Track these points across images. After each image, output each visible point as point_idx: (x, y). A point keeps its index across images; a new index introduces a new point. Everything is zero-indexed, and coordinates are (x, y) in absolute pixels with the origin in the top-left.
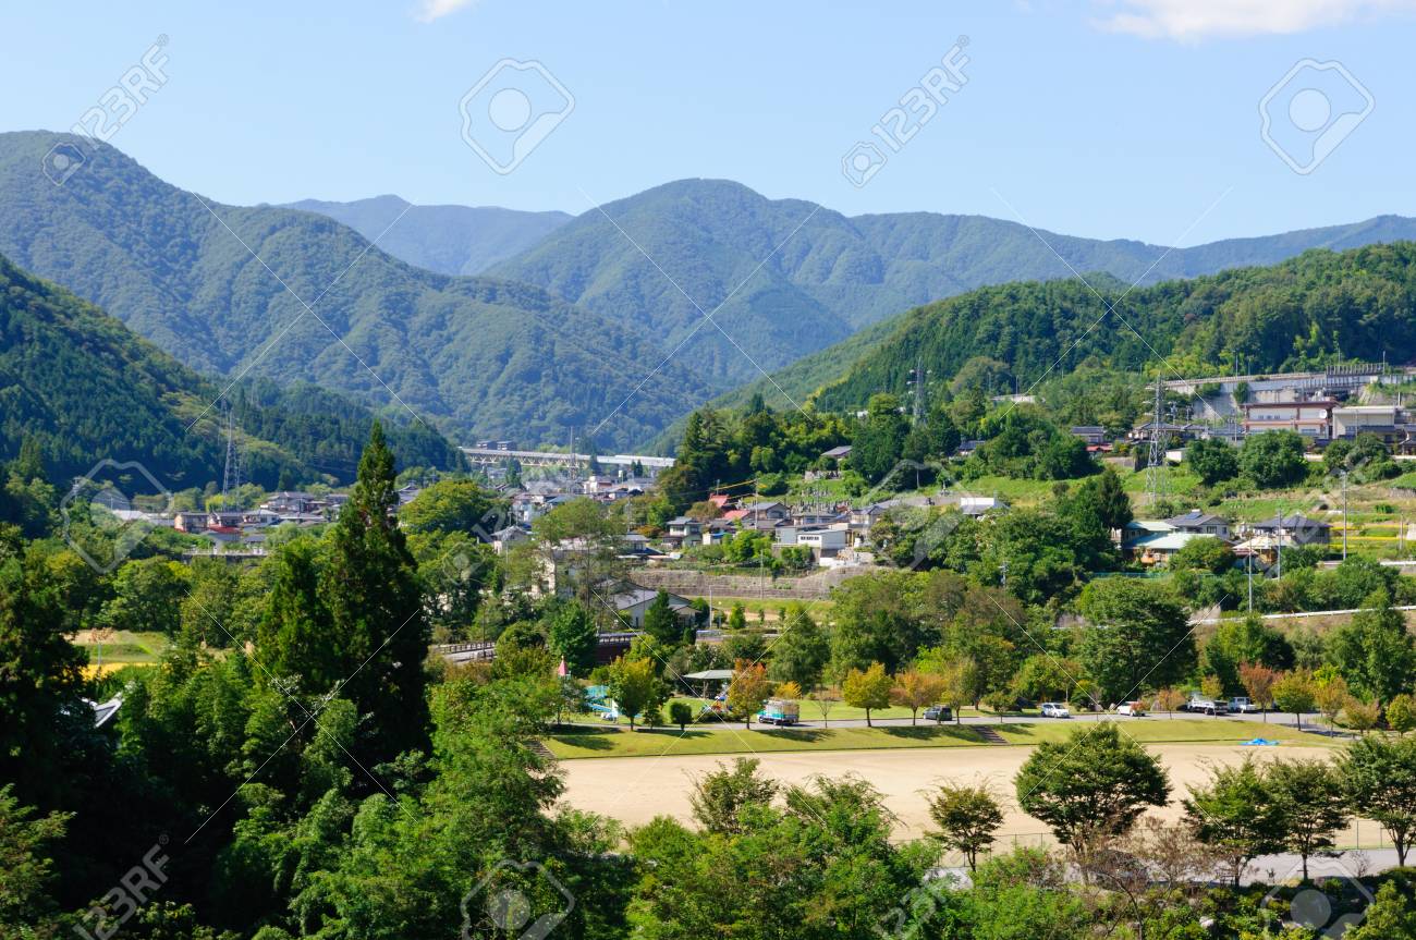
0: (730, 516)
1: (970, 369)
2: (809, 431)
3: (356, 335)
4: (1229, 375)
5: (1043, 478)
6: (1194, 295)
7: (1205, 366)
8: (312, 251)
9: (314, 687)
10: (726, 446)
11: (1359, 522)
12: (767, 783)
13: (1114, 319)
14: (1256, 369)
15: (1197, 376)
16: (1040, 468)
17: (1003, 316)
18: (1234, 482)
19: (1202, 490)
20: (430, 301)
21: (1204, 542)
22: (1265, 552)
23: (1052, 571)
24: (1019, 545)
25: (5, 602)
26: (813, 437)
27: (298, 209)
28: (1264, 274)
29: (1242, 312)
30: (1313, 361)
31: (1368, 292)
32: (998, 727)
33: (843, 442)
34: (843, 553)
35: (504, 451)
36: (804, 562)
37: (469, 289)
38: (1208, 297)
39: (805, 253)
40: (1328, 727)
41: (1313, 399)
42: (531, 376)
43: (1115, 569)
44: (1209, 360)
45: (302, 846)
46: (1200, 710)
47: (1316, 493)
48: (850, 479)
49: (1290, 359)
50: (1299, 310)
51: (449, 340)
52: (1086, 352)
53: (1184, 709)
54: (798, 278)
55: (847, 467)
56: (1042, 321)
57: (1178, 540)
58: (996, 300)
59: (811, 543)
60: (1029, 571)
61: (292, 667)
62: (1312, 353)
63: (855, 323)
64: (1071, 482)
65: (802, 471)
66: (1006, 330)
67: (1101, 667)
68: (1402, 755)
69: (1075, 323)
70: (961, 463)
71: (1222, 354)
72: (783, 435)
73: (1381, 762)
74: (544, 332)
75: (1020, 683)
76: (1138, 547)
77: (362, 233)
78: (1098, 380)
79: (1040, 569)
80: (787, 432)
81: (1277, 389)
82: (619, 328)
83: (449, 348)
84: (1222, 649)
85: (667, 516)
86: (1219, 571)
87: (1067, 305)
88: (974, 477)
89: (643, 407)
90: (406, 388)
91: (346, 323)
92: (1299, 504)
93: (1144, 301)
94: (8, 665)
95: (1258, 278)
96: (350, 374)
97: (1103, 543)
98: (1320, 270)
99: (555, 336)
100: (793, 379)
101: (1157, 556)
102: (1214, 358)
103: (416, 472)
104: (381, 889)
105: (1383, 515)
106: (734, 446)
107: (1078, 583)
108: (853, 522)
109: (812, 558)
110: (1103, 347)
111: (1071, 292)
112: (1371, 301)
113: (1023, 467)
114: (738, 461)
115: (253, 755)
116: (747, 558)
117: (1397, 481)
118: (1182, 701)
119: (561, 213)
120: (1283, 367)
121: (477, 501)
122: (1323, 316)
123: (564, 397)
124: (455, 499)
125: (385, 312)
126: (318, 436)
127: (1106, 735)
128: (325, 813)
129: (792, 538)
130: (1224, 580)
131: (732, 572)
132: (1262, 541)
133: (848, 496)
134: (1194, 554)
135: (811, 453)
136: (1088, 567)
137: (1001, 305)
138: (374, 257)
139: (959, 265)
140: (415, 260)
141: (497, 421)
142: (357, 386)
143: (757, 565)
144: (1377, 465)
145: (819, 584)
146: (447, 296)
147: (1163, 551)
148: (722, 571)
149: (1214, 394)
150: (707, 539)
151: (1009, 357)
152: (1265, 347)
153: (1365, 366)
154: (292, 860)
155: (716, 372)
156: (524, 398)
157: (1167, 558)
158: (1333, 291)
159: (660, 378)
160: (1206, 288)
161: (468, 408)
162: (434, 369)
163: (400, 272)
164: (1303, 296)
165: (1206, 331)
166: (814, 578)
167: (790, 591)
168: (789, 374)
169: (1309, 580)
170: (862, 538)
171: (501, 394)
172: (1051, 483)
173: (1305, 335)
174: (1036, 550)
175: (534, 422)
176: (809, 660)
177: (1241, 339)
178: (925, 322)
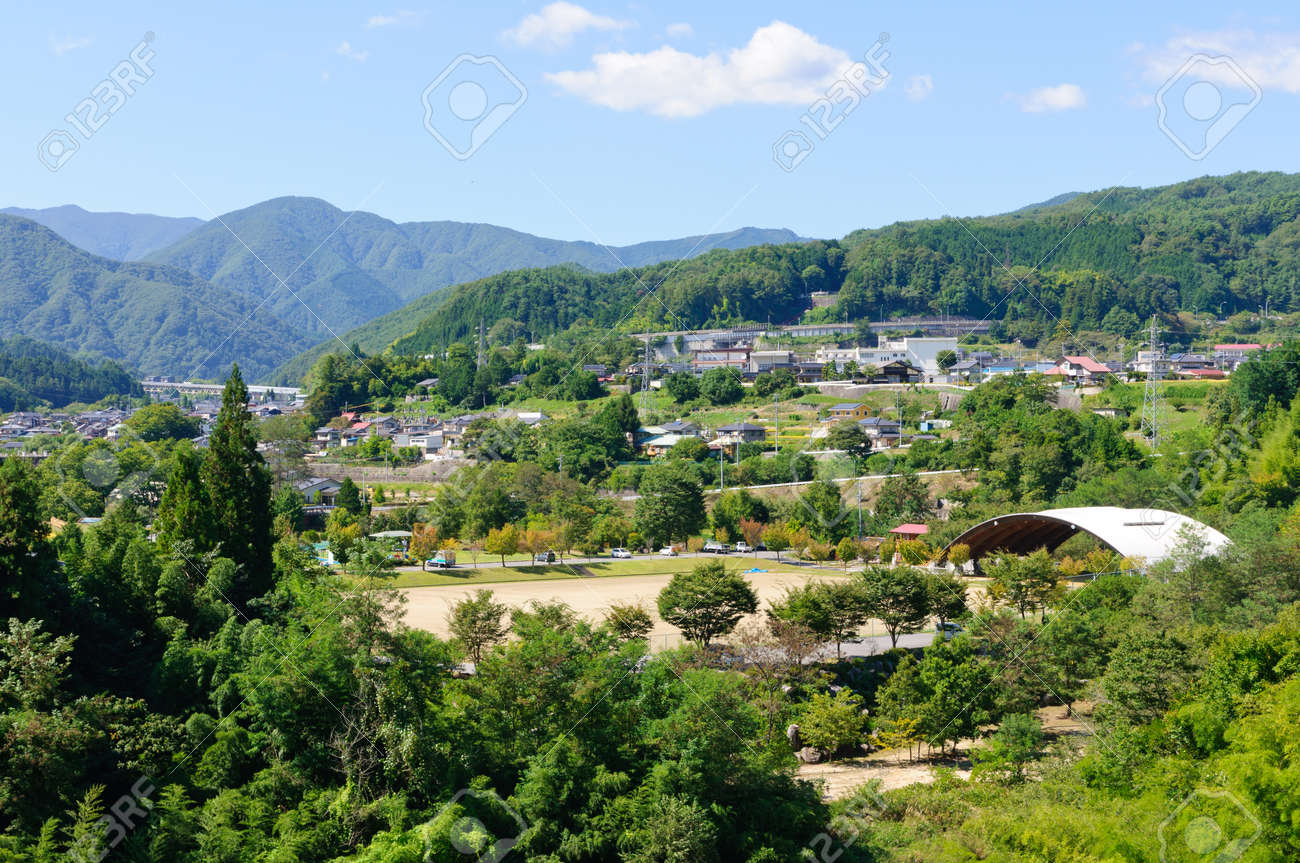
0: (357, 427)
1: (499, 327)
2: (408, 368)
3: (52, 303)
4: (670, 331)
5: (569, 399)
6: (643, 278)
7: (655, 324)
8: (19, 243)
9: (202, 548)
10: (351, 379)
11: (780, 426)
12: (499, 606)
13: (593, 293)
14: (689, 326)
15: (651, 331)
16: (567, 393)
17: (520, 291)
18: (697, 401)
19: (676, 406)
20: (106, 279)
21: (689, 441)
22: (728, 446)
23: (591, 460)
24: (569, 444)
25: (5, 491)
26: (411, 372)
27: (8, 213)
28: (687, 265)
29: (679, 290)
30: (724, 322)
31: (758, 277)
32: (587, 565)
33: (430, 375)
34: (441, 451)
35: (165, 383)
36: (415, 457)
37: (135, 271)
38: (652, 279)
39: (369, 247)
40: (798, 560)
41: (736, 347)
42: (181, 331)
43: (633, 459)
44: (657, 321)
45: (217, 657)
46: (713, 551)
47: (750, 408)
48: (438, 400)
49: (710, 320)
50: (715, 288)
51: (121, 306)
52: (575, 316)
53: (702, 551)
54: (364, 265)
55: (435, 393)
56: (546, 294)
57: (671, 440)
58: (515, 281)
59: (419, 444)
60: (576, 462)
61: (185, 535)
62: (723, 316)
63: (404, 296)
64: (589, 402)
65: (403, 395)
66: (523, 301)
67: (647, 523)
68: (897, 577)
69: (567, 296)
70: (513, 390)
71: (666, 317)
72: (389, 371)
73: (884, 581)
74: (189, 301)
75: (596, 534)
76: (645, 444)
77: (56, 231)
78: (586, 334)
79: (584, 459)
80: (393, 369)
81: (702, 341)
82: (242, 298)
83: (122, 311)
84: (724, 511)
85: (314, 427)
86: (699, 459)
87: (561, 284)
88: (523, 399)
89: (260, 352)
90: (91, 339)
91: (46, 293)
92: (739, 415)
93: (611, 282)
94: (8, 535)
95: (683, 267)
96: (49, 330)
97: (622, 441)
98: (726, 263)
99: (197, 304)
100: (369, 333)
101: (657, 450)
102: (661, 320)
103: (114, 397)
104: (282, 684)
105: (795, 422)
106: (358, 379)
107: (609, 469)
108: (445, 430)
109: (420, 454)
110: (586, 312)
111: (563, 276)
112: (761, 282)
113: (557, 392)
114: (359, 389)
115: (163, 598)
116: (376, 455)
117: (801, 399)
118: (700, 546)
119: (196, 219)
120: (704, 326)
121: (177, 418)
122: (730, 292)
123: (205, 345)
124: (162, 416)
125: (74, 287)
126: (37, 373)
127: (718, 569)
128: (229, 634)
129: (403, 442)
130: (703, 465)
131: (364, 464)
132: (727, 440)
133: (436, 412)
134: (683, 449)
135: (409, 383)
136: (615, 458)
137: (518, 284)
138: (65, 248)
139: (473, 257)
140: (94, 251)
141: (157, 362)
142: (54, 338)
143: (382, 460)
144: (787, 390)
145: (425, 472)
146: (118, 275)
147: (662, 447)
148: (356, 464)
149: (662, 344)
150: (344, 442)
151: (525, 318)
152: (693, 312)
153: (757, 325)
154: (209, 666)
155: (309, 328)
156: (176, 346)
157: (664, 451)
158: (736, 277)
159: (272, 333)
160: (650, 273)
161: (137, 353)
162: (111, 326)
163: (84, 259)
164: (717, 279)
165: (656, 301)
166: (421, 468)
167: (405, 477)
168: (365, 330)
169: (758, 465)
170: (453, 441)
171: (159, 343)
172: (575, 402)
173: (720, 305)
174: (581, 447)
175: (183, 363)
176: (453, 523)
177: (677, 307)
178: (466, 296)
